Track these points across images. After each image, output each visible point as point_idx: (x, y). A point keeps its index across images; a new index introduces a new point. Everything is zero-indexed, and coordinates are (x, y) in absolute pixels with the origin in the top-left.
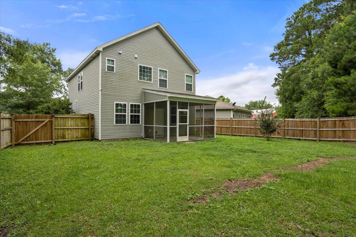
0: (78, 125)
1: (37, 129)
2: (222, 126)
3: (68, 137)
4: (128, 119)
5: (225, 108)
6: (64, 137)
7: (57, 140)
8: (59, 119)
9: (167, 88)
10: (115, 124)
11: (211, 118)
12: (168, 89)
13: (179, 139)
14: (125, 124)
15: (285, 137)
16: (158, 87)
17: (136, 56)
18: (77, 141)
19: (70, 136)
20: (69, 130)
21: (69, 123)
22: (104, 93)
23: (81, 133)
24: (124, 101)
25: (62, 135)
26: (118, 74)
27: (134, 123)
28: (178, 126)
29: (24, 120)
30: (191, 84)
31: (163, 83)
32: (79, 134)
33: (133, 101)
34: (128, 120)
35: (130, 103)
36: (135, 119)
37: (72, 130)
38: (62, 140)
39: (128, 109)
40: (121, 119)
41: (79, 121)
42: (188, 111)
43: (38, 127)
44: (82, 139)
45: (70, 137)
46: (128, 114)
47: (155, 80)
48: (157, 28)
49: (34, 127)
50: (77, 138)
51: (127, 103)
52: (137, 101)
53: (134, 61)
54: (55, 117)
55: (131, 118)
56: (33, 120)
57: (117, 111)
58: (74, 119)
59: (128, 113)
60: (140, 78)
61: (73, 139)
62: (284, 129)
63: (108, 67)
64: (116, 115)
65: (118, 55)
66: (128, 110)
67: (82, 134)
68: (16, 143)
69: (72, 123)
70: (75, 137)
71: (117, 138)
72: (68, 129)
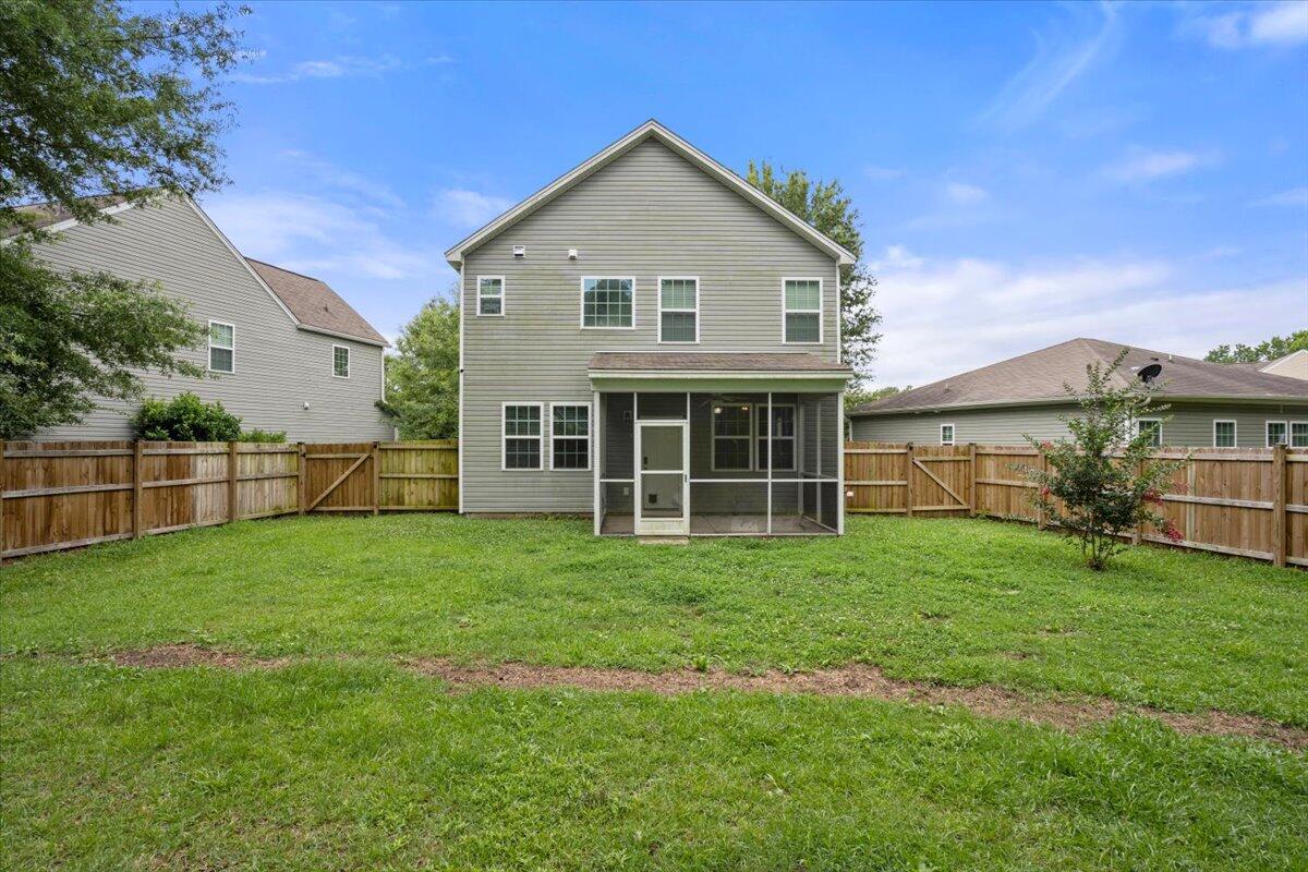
0: (433, 470)
1: (344, 476)
2: (1009, 483)
3: (410, 502)
4: (547, 453)
5: (1056, 399)
6: (400, 500)
7: (385, 508)
8: (390, 453)
9: (698, 341)
10: (504, 468)
11: (971, 444)
12: (701, 343)
13: (642, 525)
14: (536, 470)
15: (1292, 560)
16: (656, 342)
17: (573, 252)
18: (430, 511)
19: (413, 497)
20: (412, 481)
21: (413, 463)
22: (471, 378)
23: (440, 490)
24: (534, 396)
25: (395, 496)
26: (511, 317)
27: (568, 466)
28: (637, 481)
29: (322, 456)
30: (816, 311)
31: (680, 326)
32: (434, 495)
33: (564, 395)
34: (547, 456)
35: (552, 404)
36: (571, 454)
37: (419, 482)
38: (395, 508)
39: (547, 421)
40: (522, 455)
41: (436, 460)
42: (685, 424)
43: (347, 473)
44: (441, 507)
45: (414, 502)
46: (546, 438)
47: (643, 317)
48: (652, 140)
49: (340, 473)
50: (430, 503)
51: (541, 405)
52: (578, 395)
53: (567, 268)
54: (380, 449)
55: (555, 450)
56: (338, 456)
57: (510, 429)
58: (425, 454)
59: (547, 435)
60: (588, 321)
61: (420, 507)
62: (1289, 514)
63: (484, 302)
64: (507, 440)
65: (515, 262)
66: (547, 426)
67: (444, 494)
68: (308, 509)
69: (419, 465)
70: (426, 501)
71: (514, 510)
72: (409, 479)
